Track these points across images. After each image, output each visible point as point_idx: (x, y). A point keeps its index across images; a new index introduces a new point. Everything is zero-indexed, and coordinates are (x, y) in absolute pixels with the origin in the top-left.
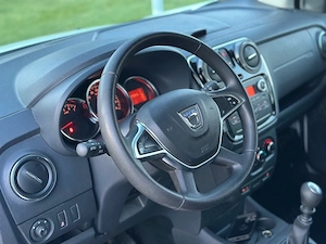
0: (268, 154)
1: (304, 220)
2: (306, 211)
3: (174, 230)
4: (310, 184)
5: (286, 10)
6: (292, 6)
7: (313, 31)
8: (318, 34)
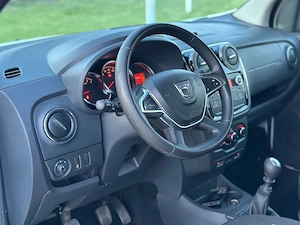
0: (241, 137)
1: (266, 189)
2: (267, 181)
3: (158, 196)
4: (272, 159)
5: (262, 27)
6: (267, 25)
7: (283, 45)
8: (286, 48)
